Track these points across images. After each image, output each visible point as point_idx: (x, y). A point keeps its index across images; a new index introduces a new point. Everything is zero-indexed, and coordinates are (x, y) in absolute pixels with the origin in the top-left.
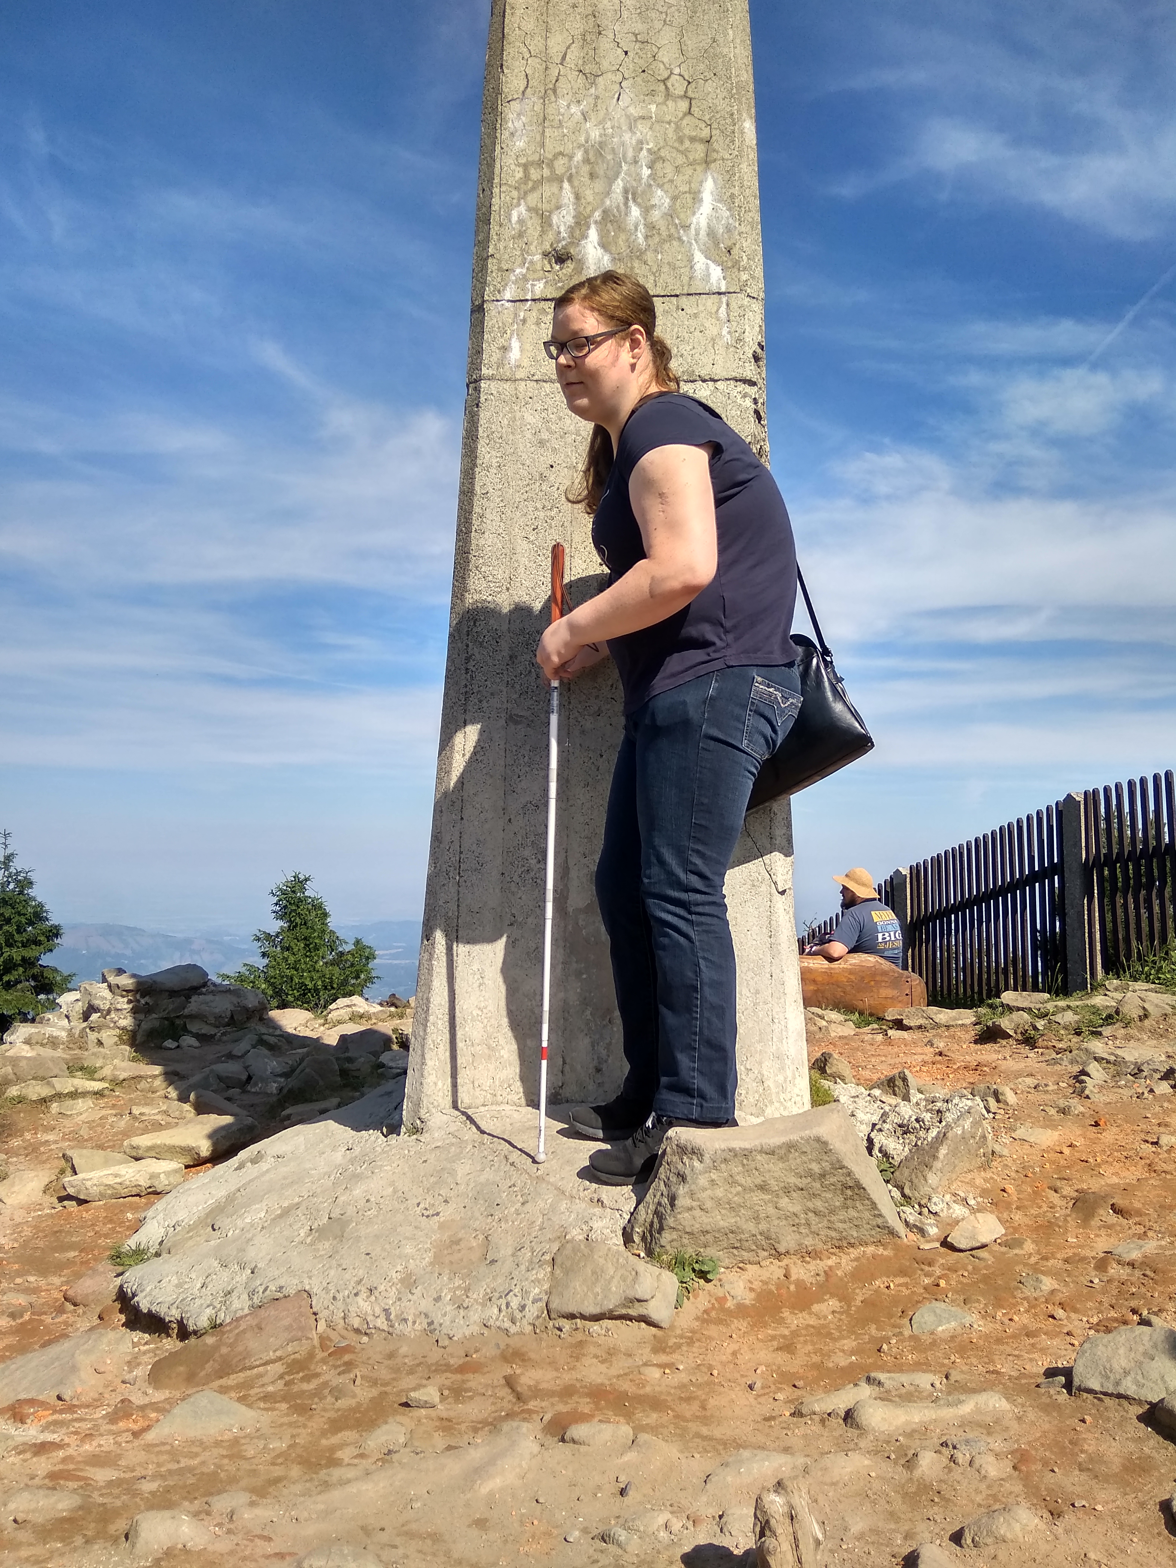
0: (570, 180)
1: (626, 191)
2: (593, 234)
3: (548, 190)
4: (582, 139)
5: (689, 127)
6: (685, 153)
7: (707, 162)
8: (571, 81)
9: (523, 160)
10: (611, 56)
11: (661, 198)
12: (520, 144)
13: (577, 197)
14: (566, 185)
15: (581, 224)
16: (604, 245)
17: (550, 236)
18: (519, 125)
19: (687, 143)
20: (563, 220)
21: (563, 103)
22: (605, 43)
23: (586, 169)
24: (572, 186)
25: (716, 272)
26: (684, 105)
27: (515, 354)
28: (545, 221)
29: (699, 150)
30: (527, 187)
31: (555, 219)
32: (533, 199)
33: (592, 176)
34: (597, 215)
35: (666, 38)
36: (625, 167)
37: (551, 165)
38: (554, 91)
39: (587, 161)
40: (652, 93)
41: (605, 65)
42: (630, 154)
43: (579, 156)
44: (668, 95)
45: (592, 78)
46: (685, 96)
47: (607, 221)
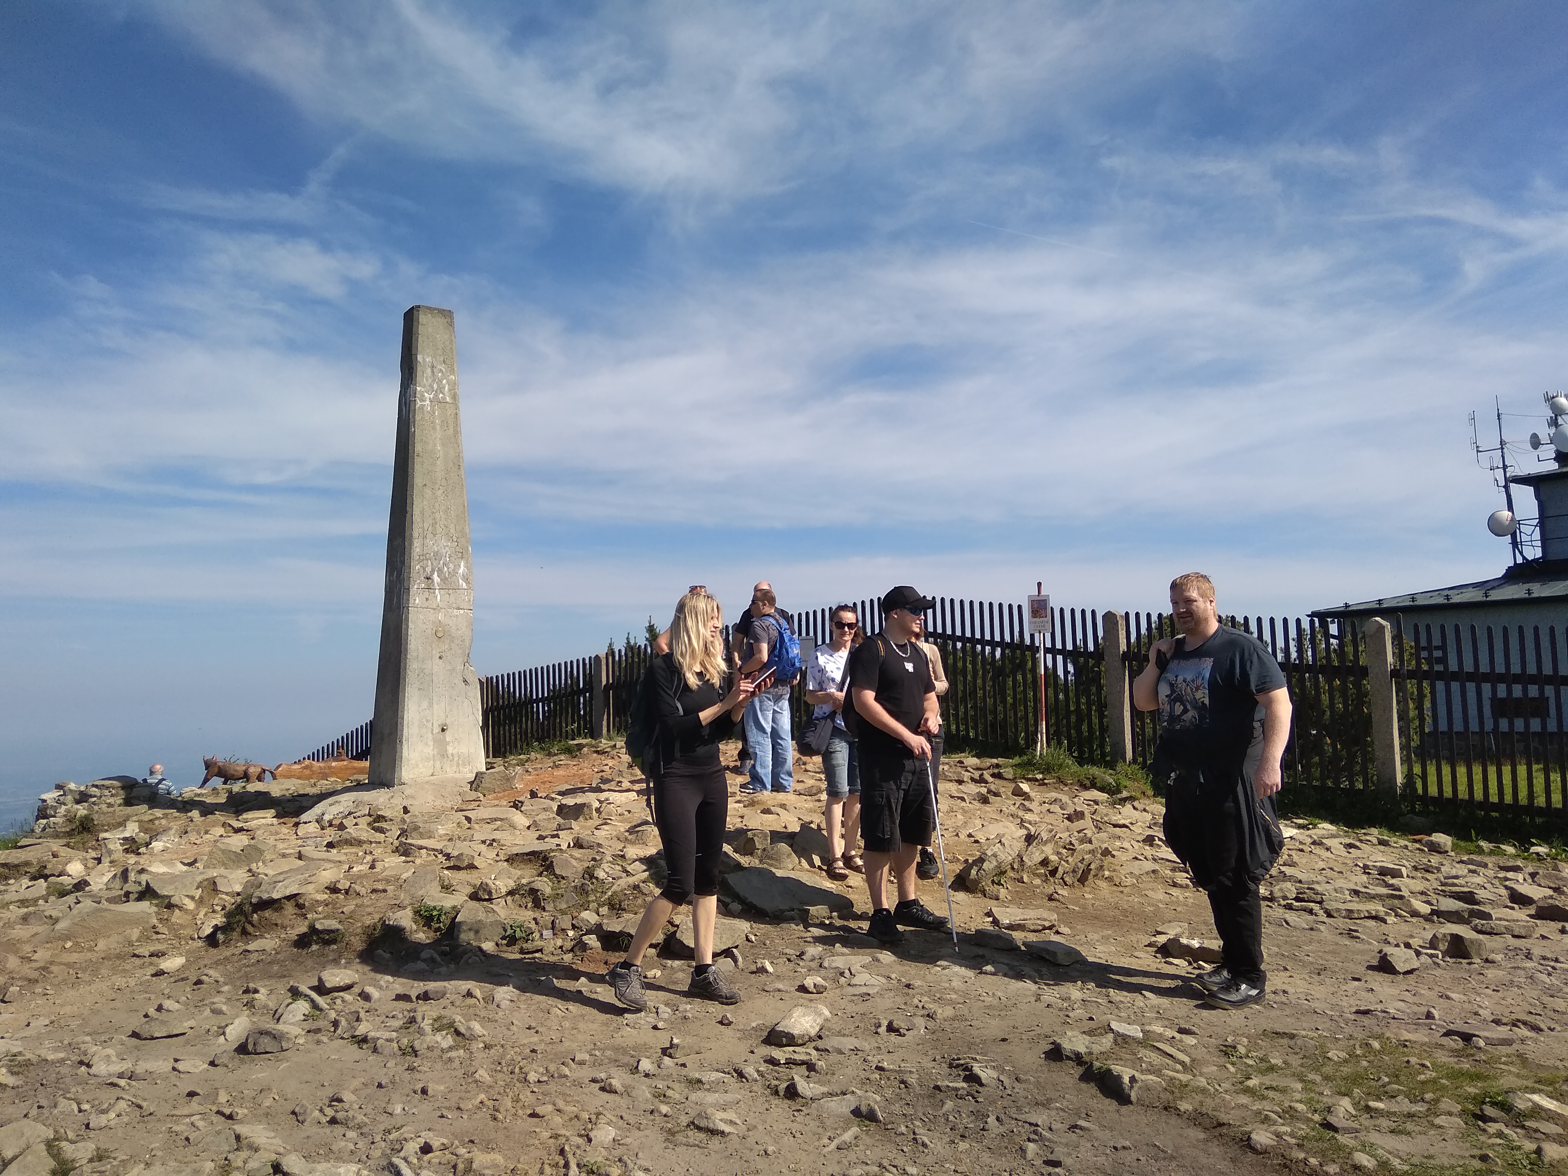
1: (443, 564)
2: (436, 573)
3: (425, 562)
4: (432, 550)
5: (458, 549)
7: (462, 558)
8: (430, 535)
9: (418, 555)
10: (439, 530)
11: (451, 565)
12: (418, 550)
13: (431, 564)
14: (429, 561)
15: (433, 571)
16: (438, 576)
17: (426, 573)
18: (417, 546)
19: (457, 553)
20: (429, 569)
21: (428, 540)
22: (437, 526)
23: (433, 557)
25: (464, 584)
26: (456, 543)
27: (417, 601)
28: (424, 569)
29: (460, 555)
30: (419, 561)
31: (427, 569)
32: (421, 564)
33: (435, 559)
34: (436, 569)
35: (452, 526)
37: (424, 556)
38: (425, 537)
41: (438, 532)
43: (432, 554)
45: (435, 535)
46: (457, 541)
47: (440, 571)
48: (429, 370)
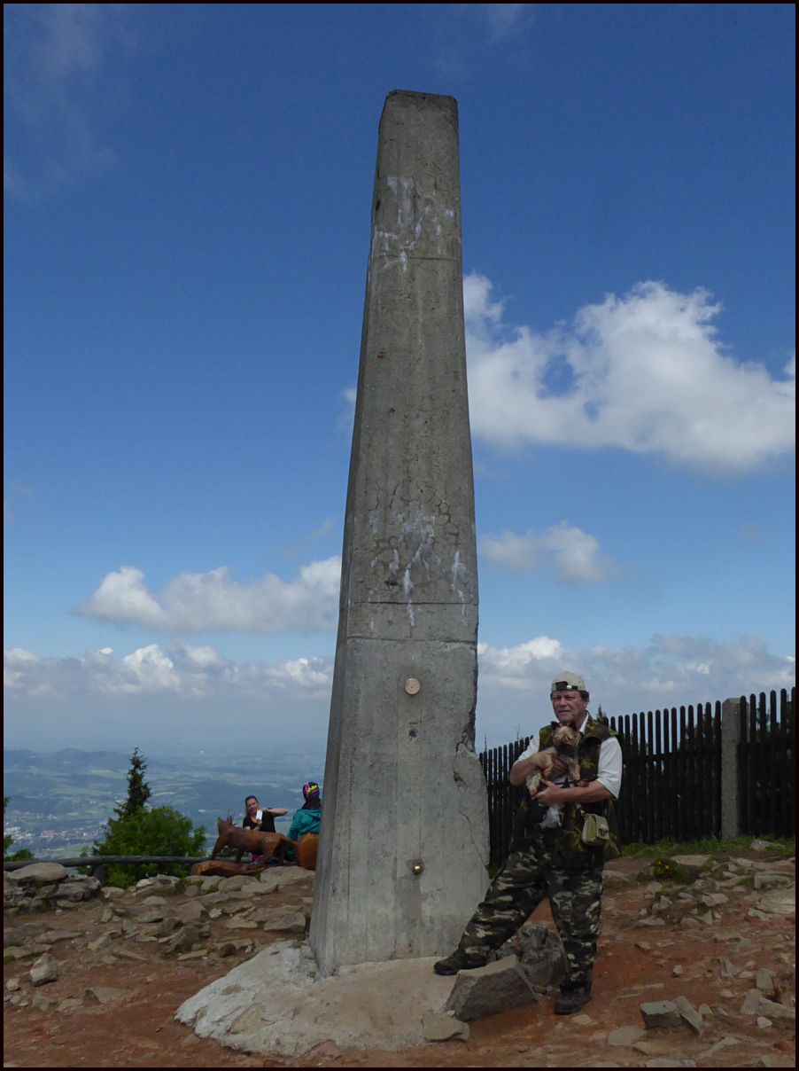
0: (397, 549)
1: (421, 556)
2: (407, 573)
3: (387, 553)
4: (403, 530)
5: (449, 528)
6: (447, 539)
7: (457, 544)
8: (397, 503)
9: (376, 539)
10: (415, 493)
12: (375, 531)
13: (400, 557)
14: (395, 551)
15: (402, 569)
16: (412, 579)
17: (388, 575)
18: (375, 522)
19: (448, 535)
20: (394, 567)
21: (394, 513)
22: (412, 486)
23: (404, 544)
24: (398, 551)
25: (460, 594)
26: (447, 518)
27: (372, 627)
28: (386, 566)
29: (453, 539)
30: (378, 550)
31: (391, 566)
32: (380, 557)
33: (407, 548)
34: (409, 566)
35: (440, 486)
36: (421, 545)
37: (389, 542)
38: (390, 507)
39: (404, 541)
40: (433, 511)
41: (413, 497)
42: (423, 539)
43: (401, 538)
44: (440, 512)
45: (406, 502)
46: (447, 514)
47: (414, 568)
48: (407, 204)
